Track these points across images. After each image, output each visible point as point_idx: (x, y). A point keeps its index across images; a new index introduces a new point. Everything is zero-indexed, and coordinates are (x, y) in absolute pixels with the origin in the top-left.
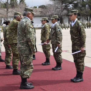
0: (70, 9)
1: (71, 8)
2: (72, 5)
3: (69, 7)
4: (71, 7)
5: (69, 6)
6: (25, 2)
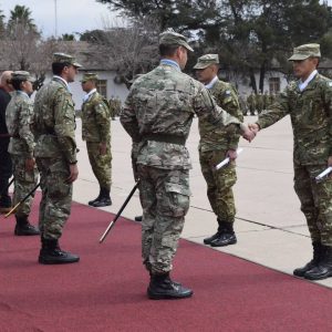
1: (194, 42)
5: (190, 36)
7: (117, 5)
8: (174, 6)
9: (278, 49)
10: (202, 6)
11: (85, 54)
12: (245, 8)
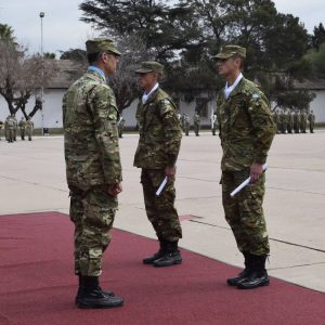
0: (174, 66)
1: (176, 62)
2: (180, 51)
3: (170, 57)
4: (179, 58)
5: (172, 56)
6: (12, 35)
7: (100, 24)
8: (158, 26)
9: (259, 70)
10: (185, 26)
11: (69, 72)
12: (226, 29)
